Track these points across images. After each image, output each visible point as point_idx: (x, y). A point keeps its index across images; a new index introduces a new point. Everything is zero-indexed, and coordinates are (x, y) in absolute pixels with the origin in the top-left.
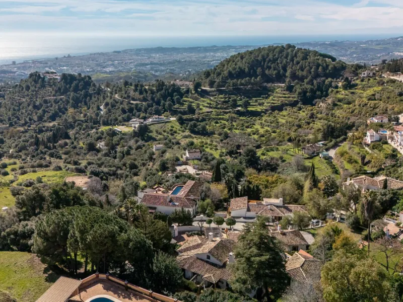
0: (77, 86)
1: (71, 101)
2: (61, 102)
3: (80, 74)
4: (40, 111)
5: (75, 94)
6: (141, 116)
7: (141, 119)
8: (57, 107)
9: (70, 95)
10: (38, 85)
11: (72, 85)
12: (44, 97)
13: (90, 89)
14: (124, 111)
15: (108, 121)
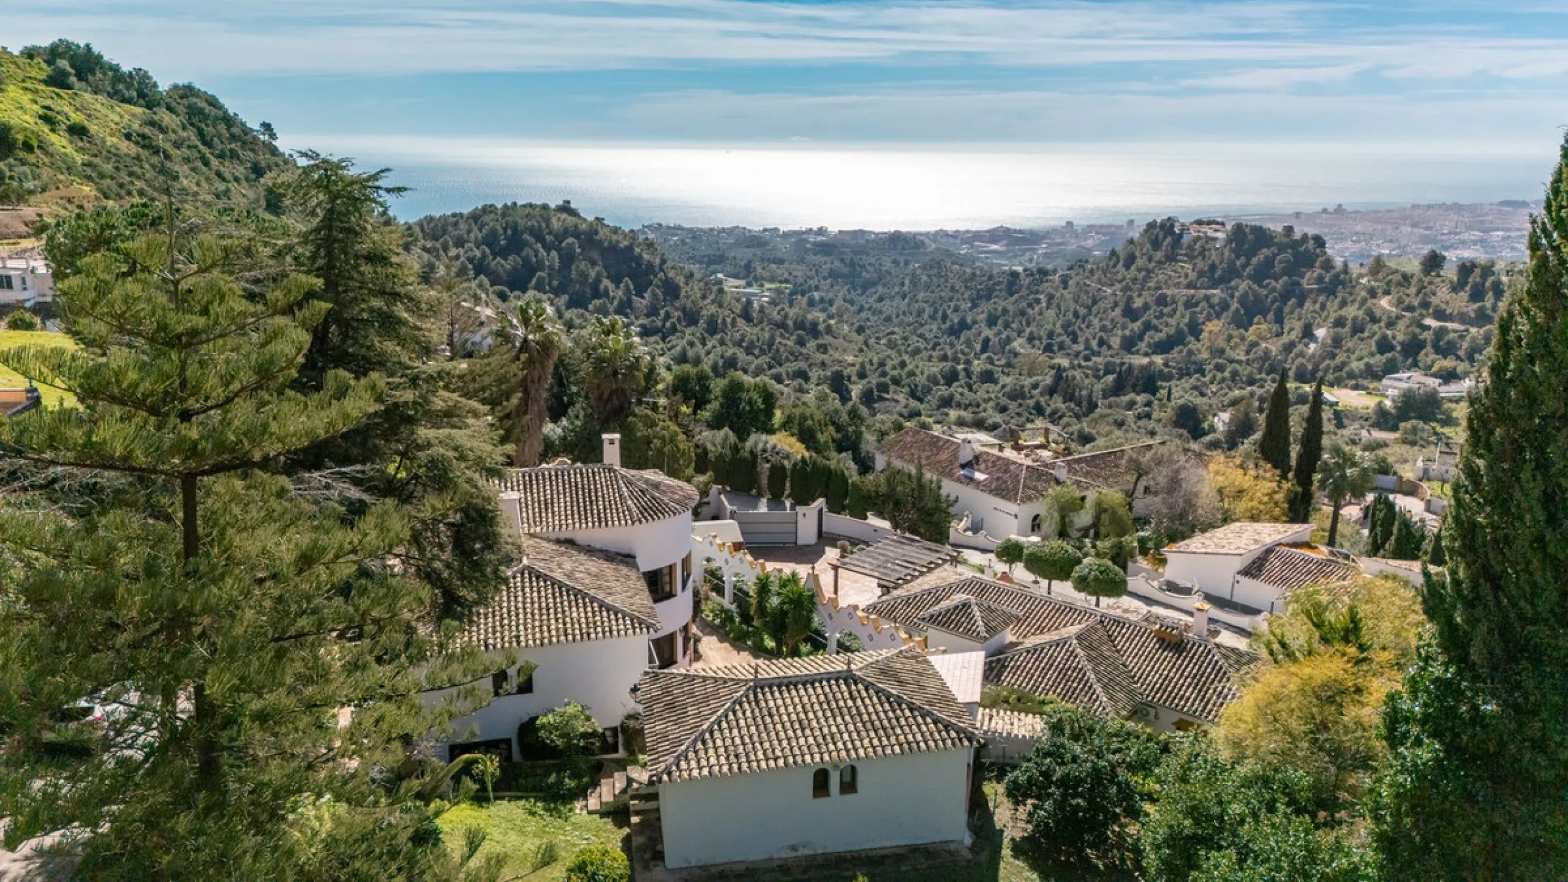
0: (1269, 262)
1: (1235, 305)
2: (1204, 304)
3: (1289, 230)
4: (1137, 325)
5: (1255, 287)
6: (1434, 369)
7: (1435, 376)
8: (1186, 320)
9: (1236, 288)
10: (1159, 255)
11: (1254, 260)
12: (1159, 288)
13: (1308, 275)
14: (1384, 346)
15: (1316, 369)
